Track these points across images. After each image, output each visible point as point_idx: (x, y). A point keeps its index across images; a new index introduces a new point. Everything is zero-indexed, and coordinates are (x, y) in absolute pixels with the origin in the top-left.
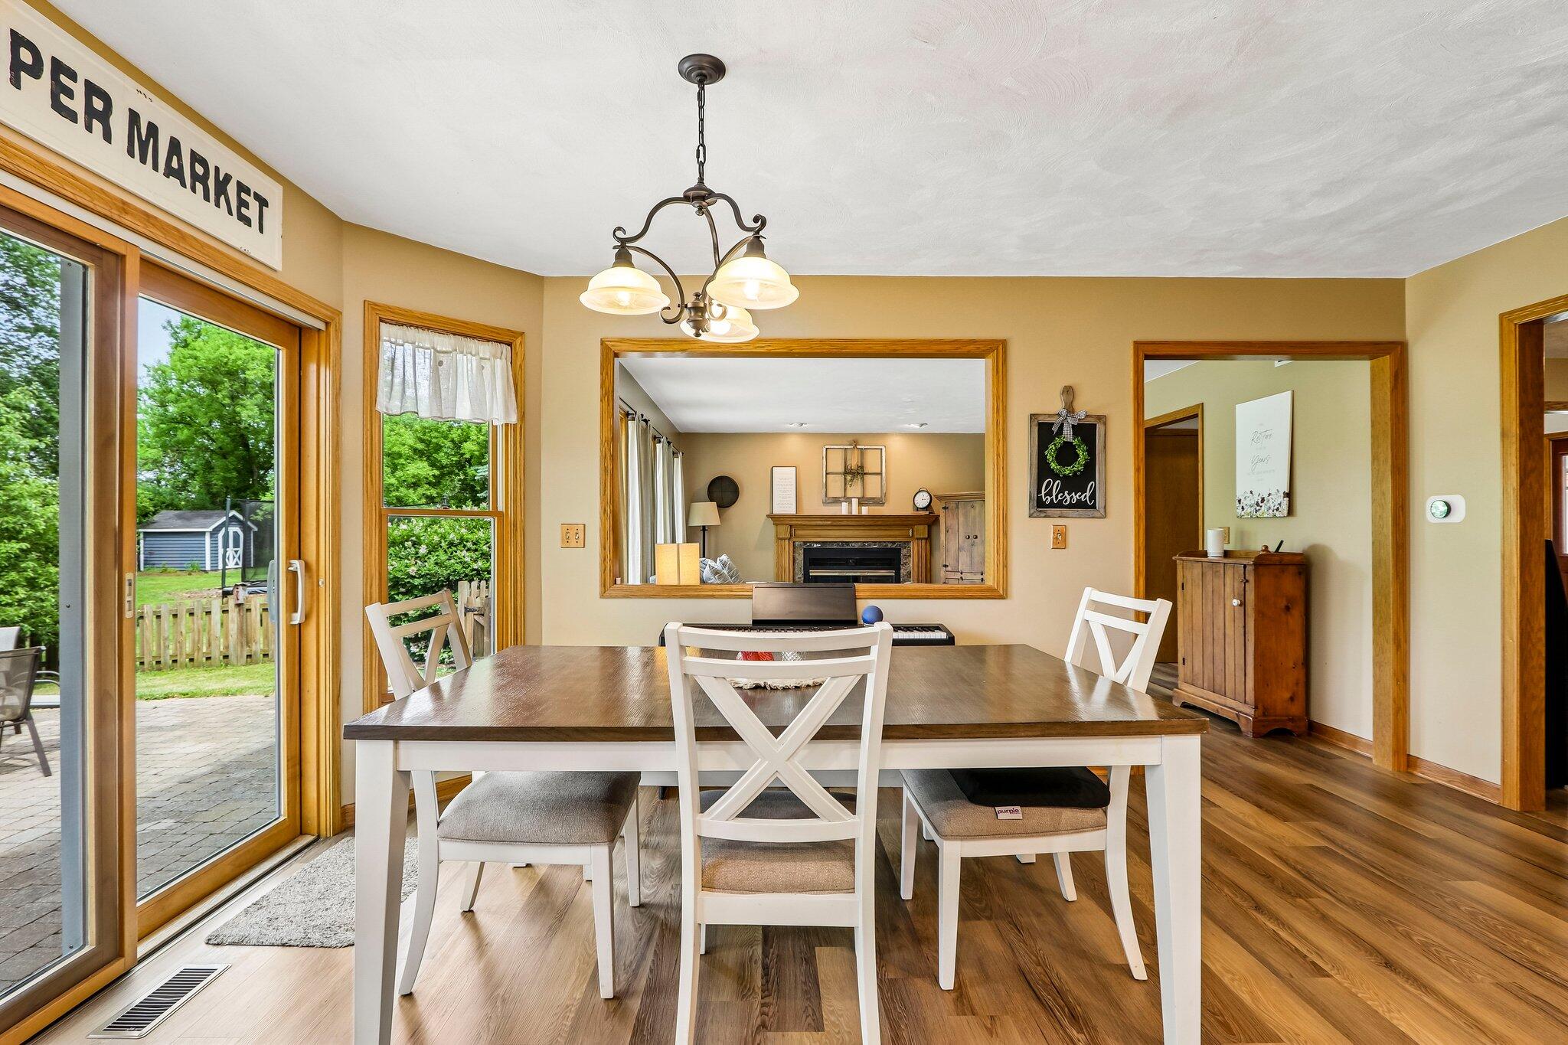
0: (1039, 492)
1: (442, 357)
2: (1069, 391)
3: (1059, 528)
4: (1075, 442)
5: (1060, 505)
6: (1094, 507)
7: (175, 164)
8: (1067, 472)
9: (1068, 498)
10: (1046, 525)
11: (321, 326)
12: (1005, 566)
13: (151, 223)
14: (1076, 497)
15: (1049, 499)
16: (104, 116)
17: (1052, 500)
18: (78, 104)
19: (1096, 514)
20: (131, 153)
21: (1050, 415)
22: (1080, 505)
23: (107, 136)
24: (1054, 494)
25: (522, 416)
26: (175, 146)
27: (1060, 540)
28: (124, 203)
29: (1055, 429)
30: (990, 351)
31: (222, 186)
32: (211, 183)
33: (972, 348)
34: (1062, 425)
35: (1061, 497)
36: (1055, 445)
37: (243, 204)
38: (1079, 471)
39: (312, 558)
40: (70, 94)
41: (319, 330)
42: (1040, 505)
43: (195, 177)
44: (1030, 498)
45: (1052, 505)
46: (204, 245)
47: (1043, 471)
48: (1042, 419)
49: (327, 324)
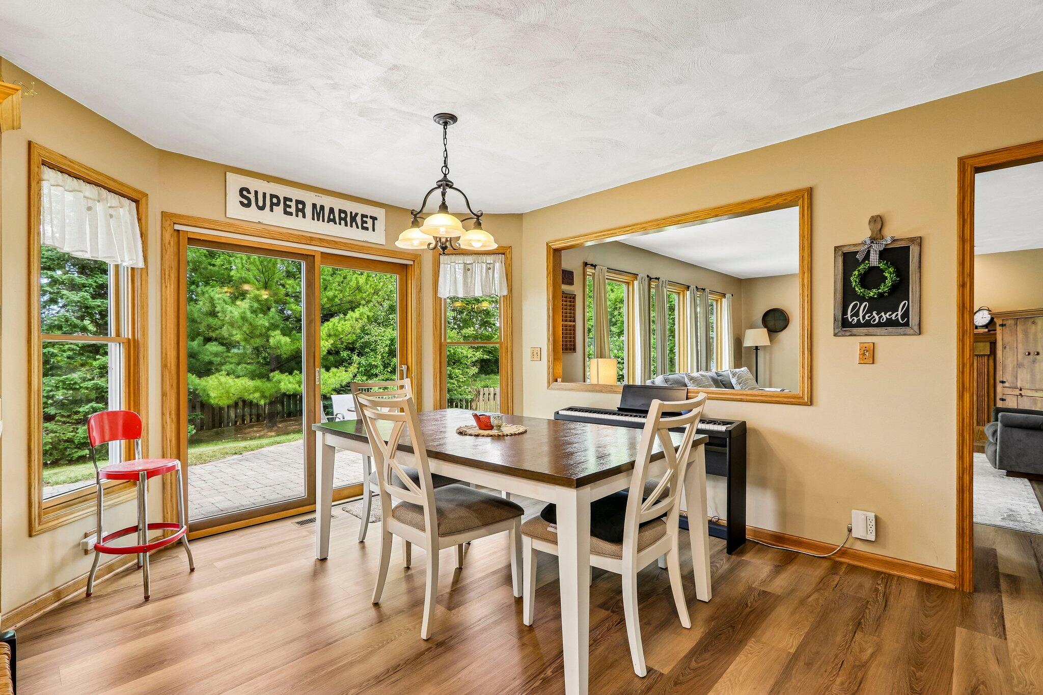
0: (844, 312)
1: (469, 267)
2: (878, 222)
3: (866, 345)
4: (882, 266)
5: (868, 324)
6: (907, 324)
7: (332, 217)
8: (872, 294)
9: (877, 317)
10: (853, 343)
11: (411, 263)
12: (811, 378)
13: (322, 241)
14: (885, 317)
15: (856, 319)
16: (303, 211)
17: (859, 320)
18: (293, 210)
19: (908, 330)
20: (313, 219)
21: (855, 245)
22: (890, 323)
23: (304, 216)
24: (861, 314)
25: (510, 290)
26: (332, 210)
27: (869, 356)
28: (311, 237)
29: (860, 257)
30: (798, 198)
31: (353, 219)
32: (348, 219)
33: (779, 200)
34: (869, 252)
35: (869, 317)
36: (859, 271)
37: (363, 222)
38: (885, 292)
39: (410, 365)
40: (290, 207)
41: (412, 265)
42: (844, 325)
43: (340, 219)
44: (835, 320)
45: (859, 325)
46: (346, 244)
47: (847, 296)
48: (846, 250)
49: (414, 261)
